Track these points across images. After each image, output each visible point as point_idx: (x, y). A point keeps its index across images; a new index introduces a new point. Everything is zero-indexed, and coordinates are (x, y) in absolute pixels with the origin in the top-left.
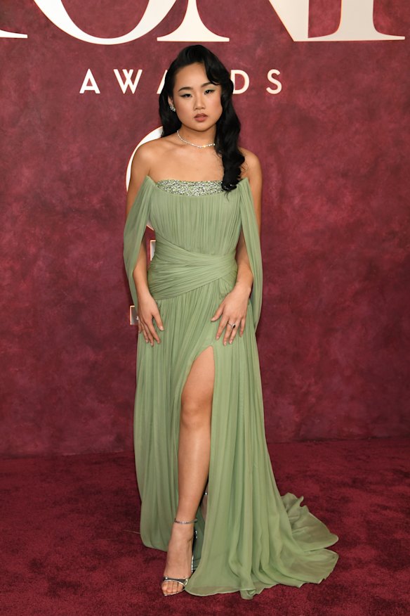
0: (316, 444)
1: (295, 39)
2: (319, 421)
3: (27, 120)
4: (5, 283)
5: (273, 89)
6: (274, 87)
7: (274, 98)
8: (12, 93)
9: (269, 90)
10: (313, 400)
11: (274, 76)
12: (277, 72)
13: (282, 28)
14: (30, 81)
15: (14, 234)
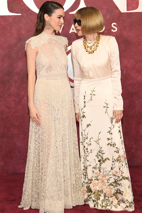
0: (135, 169)
1: (122, 12)
2: (136, 159)
3: (21, 44)
4: (12, 106)
5: (114, 30)
6: (114, 29)
7: (114, 33)
8: (15, 35)
9: (112, 30)
10: (134, 151)
11: (114, 25)
12: (115, 24)
13: (117, 8)
14: (22, 30)
15: (16, 87)
